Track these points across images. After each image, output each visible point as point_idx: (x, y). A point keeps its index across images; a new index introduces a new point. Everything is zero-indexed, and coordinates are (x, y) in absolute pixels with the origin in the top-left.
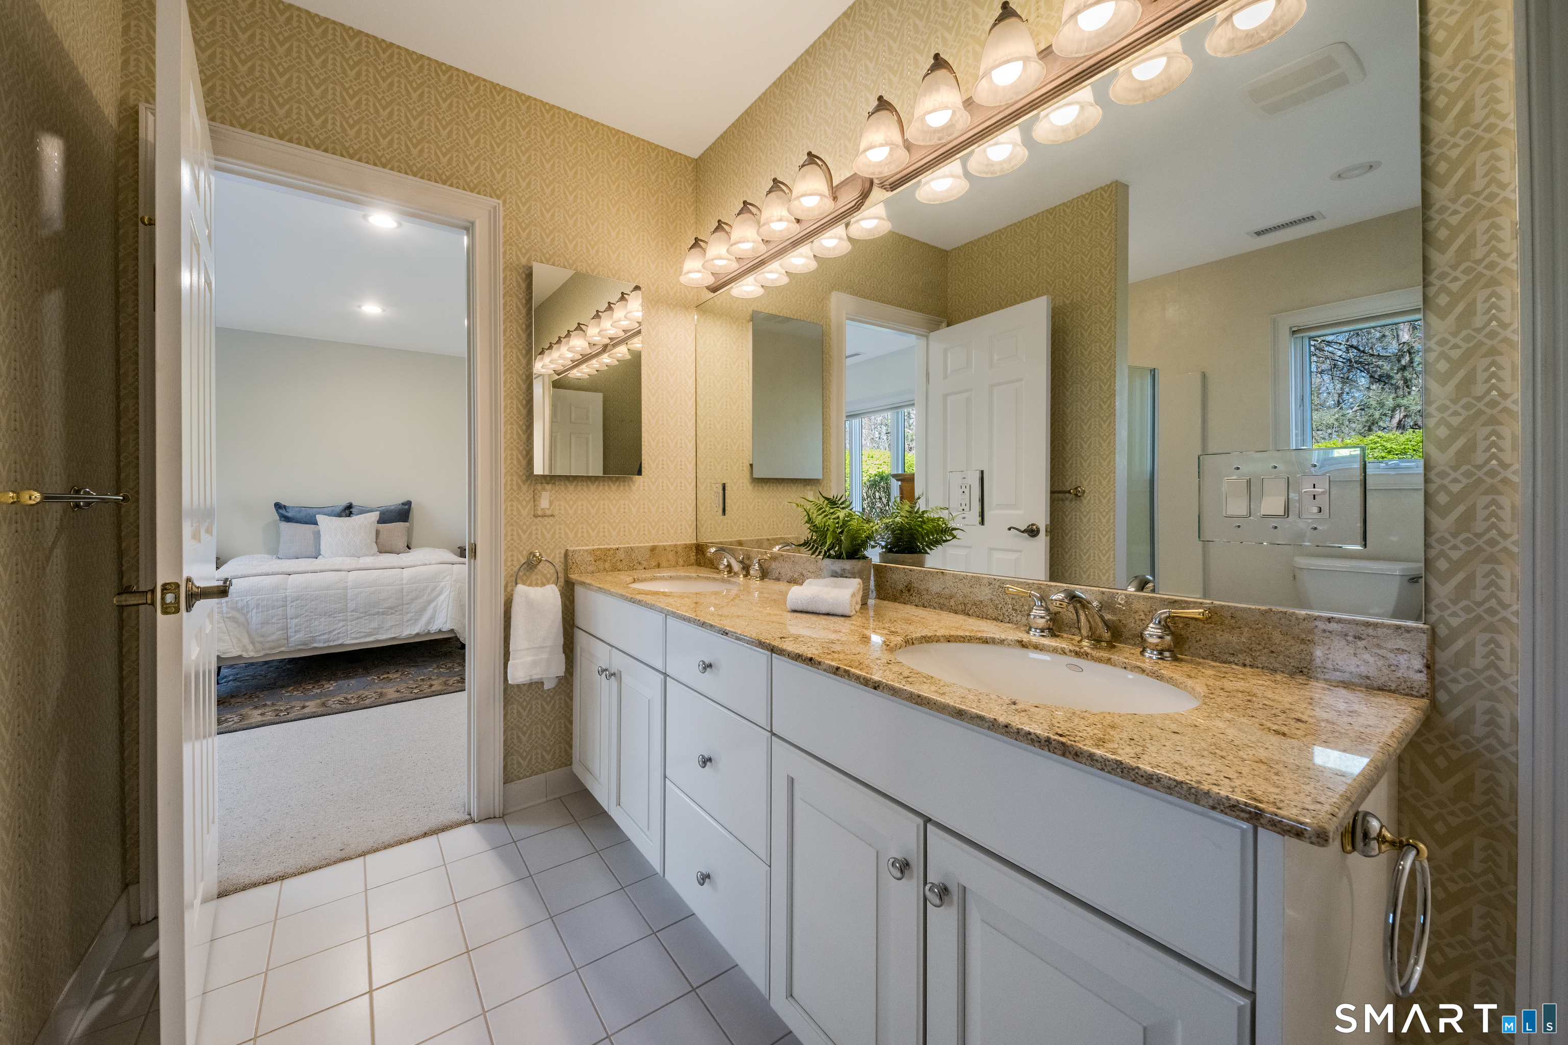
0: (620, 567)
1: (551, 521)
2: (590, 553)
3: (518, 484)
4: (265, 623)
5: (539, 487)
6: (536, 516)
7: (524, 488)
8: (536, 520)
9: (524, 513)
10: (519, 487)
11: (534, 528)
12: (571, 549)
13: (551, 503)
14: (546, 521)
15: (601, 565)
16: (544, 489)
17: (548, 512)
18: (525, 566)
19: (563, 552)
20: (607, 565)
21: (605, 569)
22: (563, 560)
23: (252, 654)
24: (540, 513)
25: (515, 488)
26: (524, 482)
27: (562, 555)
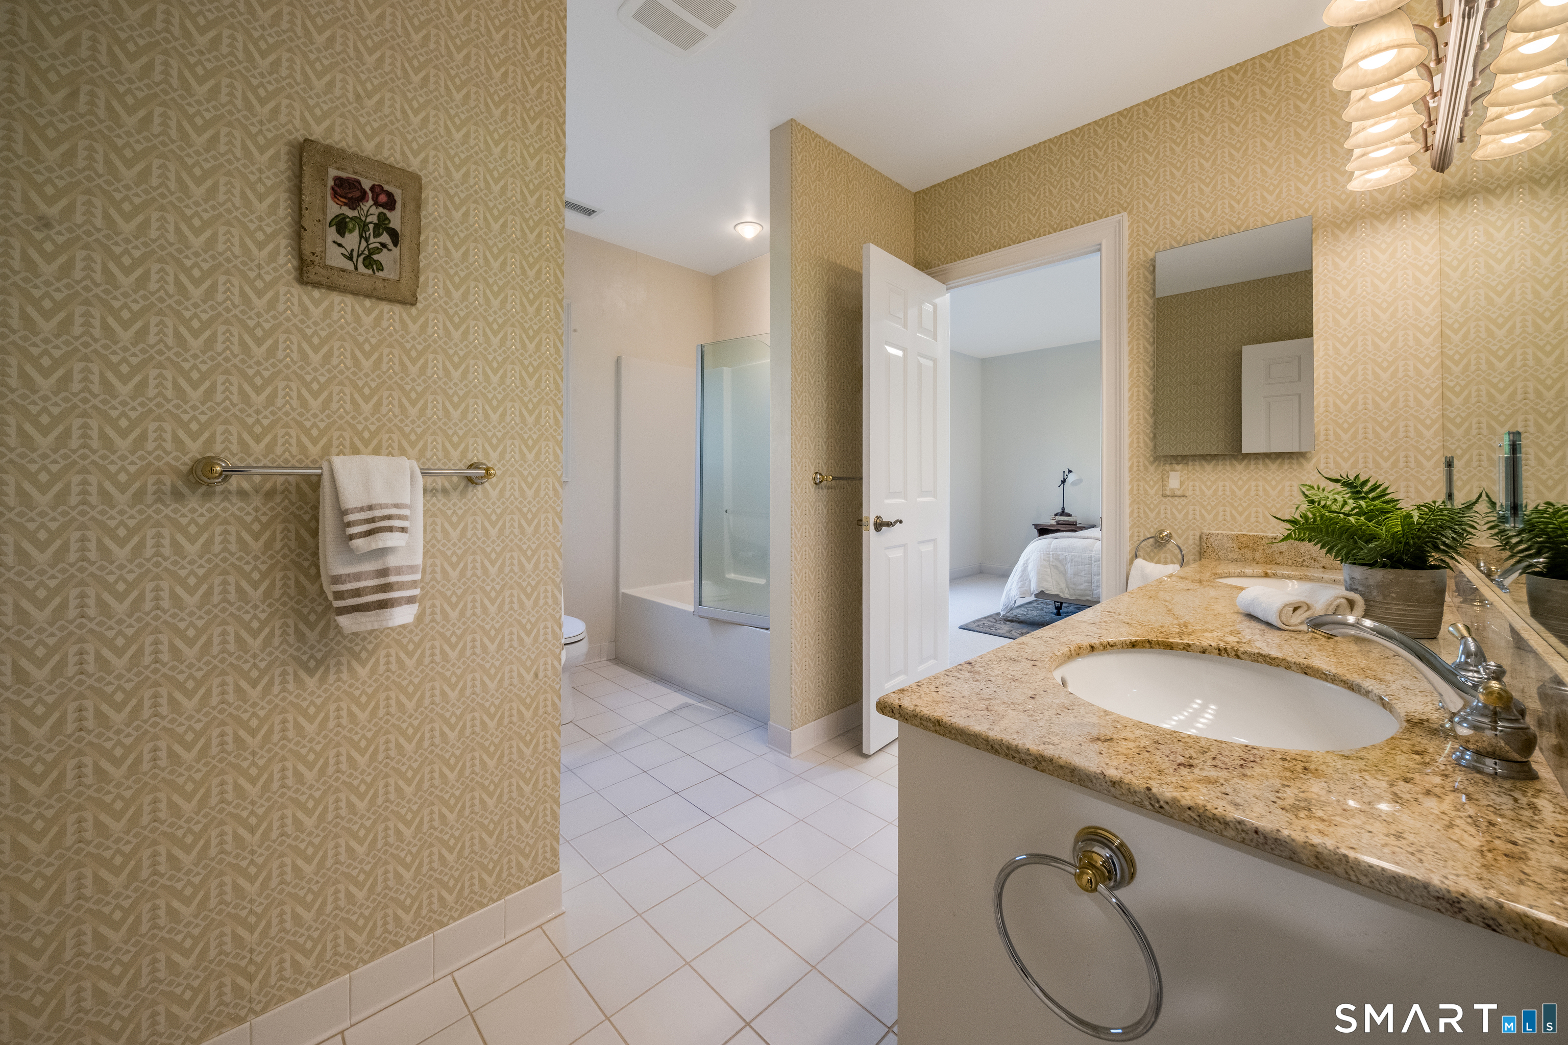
0: (1280, 560)
1: (1184, 501)
2: (1233, 539)
3: (1145, 466)
4: (1076, 574)
5: (1167, 467)
6: (1165, 496)
7: (1152, 469)
8: (1165, 500)
9: (1152, 492)
10: (1146, 468)
11: (1163, 507)
12: (1205, 531)
13: (1182, 483)
14: (1176, 501)
15: (1249, 554)
16: (1173, 470)
17: (1178, 493)
18: (1151, 540)
19: (1198, 535)
20: (1258, 555)
21: (1254, 559)
22: (1197, 542)
23: (1067, 596)
24: (1168, 493)
25: (1142, 468)
26: (1152, 463)
27: (1197, 538)
